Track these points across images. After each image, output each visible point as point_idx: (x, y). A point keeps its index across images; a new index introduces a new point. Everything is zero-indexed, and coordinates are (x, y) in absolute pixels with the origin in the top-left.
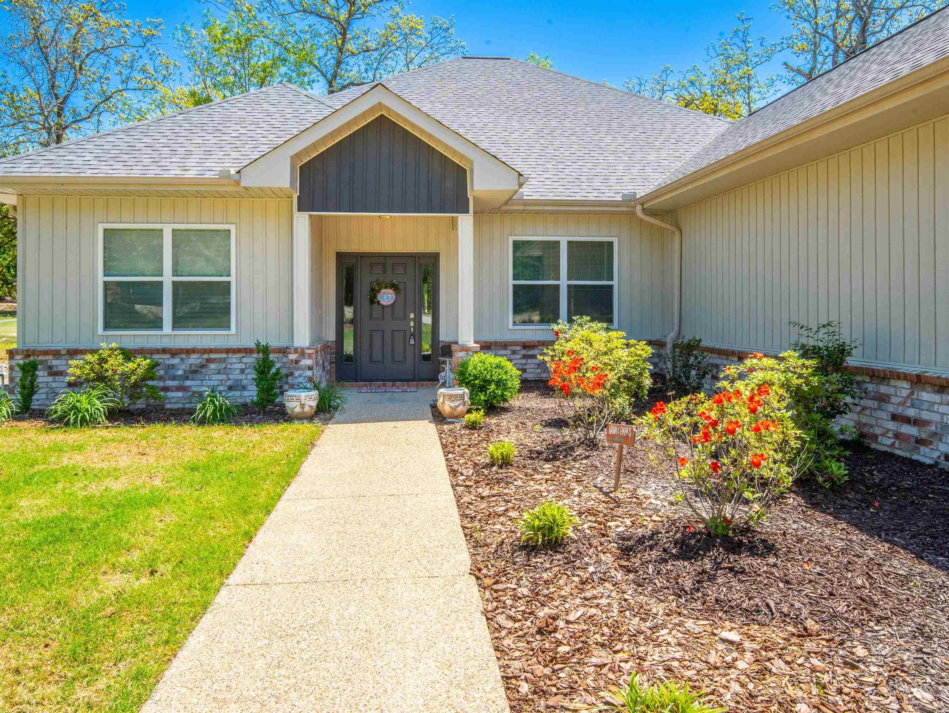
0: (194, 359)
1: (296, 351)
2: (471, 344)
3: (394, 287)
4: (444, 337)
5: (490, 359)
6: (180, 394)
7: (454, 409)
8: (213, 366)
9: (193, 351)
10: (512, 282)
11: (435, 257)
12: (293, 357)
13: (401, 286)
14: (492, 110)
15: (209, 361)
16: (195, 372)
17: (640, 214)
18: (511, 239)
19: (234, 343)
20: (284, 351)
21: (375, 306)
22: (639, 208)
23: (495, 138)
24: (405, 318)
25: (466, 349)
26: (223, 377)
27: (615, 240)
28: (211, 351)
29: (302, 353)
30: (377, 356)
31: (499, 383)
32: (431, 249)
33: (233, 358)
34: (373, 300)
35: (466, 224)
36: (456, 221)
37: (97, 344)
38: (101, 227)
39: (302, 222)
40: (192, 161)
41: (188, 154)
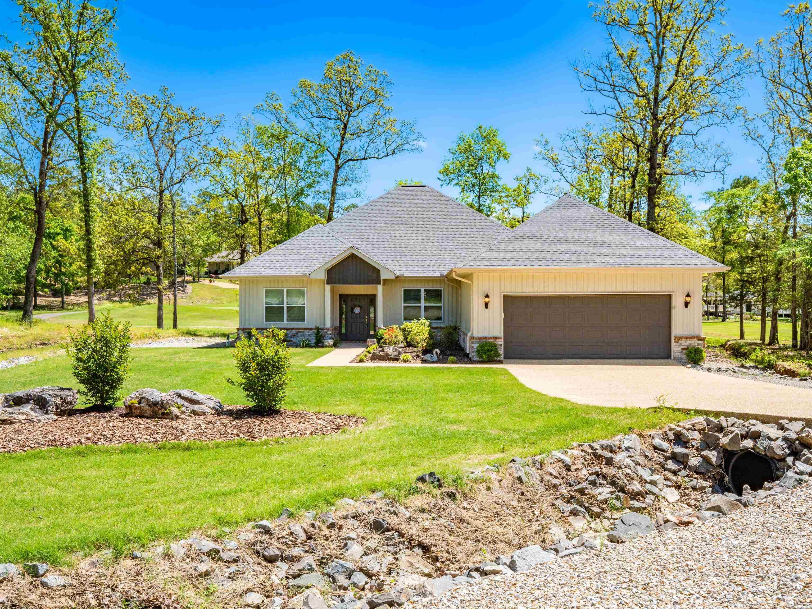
0: (294, 331)
1: (326, 329)
2: (382, 327)
3: (359, 306)
8: (300, 334)
9: (294, 329)
10: (403, 305)
11: (375, 296)
12: (325, 331)
13: (362, 306)
15: (298, 332)
16: (294, 336)
17: (445, 280)
18: (403, 289)
19: (306, 326)
20: (323, 329)
21: (353, 314)
24: (364, 318)
25: (380, 329)
27: (442, 289)
28: (299, 329)
29: (328, 329)
30: (353, 333)
32: (373, 292)
33: (306, 331)
34: (352, 311)
35: (380, 288)
36: (376, 287)
37: (264, 327)
38: (264, 289)
39: (328, 287)
40: (293, 267)
41: (291, 265)
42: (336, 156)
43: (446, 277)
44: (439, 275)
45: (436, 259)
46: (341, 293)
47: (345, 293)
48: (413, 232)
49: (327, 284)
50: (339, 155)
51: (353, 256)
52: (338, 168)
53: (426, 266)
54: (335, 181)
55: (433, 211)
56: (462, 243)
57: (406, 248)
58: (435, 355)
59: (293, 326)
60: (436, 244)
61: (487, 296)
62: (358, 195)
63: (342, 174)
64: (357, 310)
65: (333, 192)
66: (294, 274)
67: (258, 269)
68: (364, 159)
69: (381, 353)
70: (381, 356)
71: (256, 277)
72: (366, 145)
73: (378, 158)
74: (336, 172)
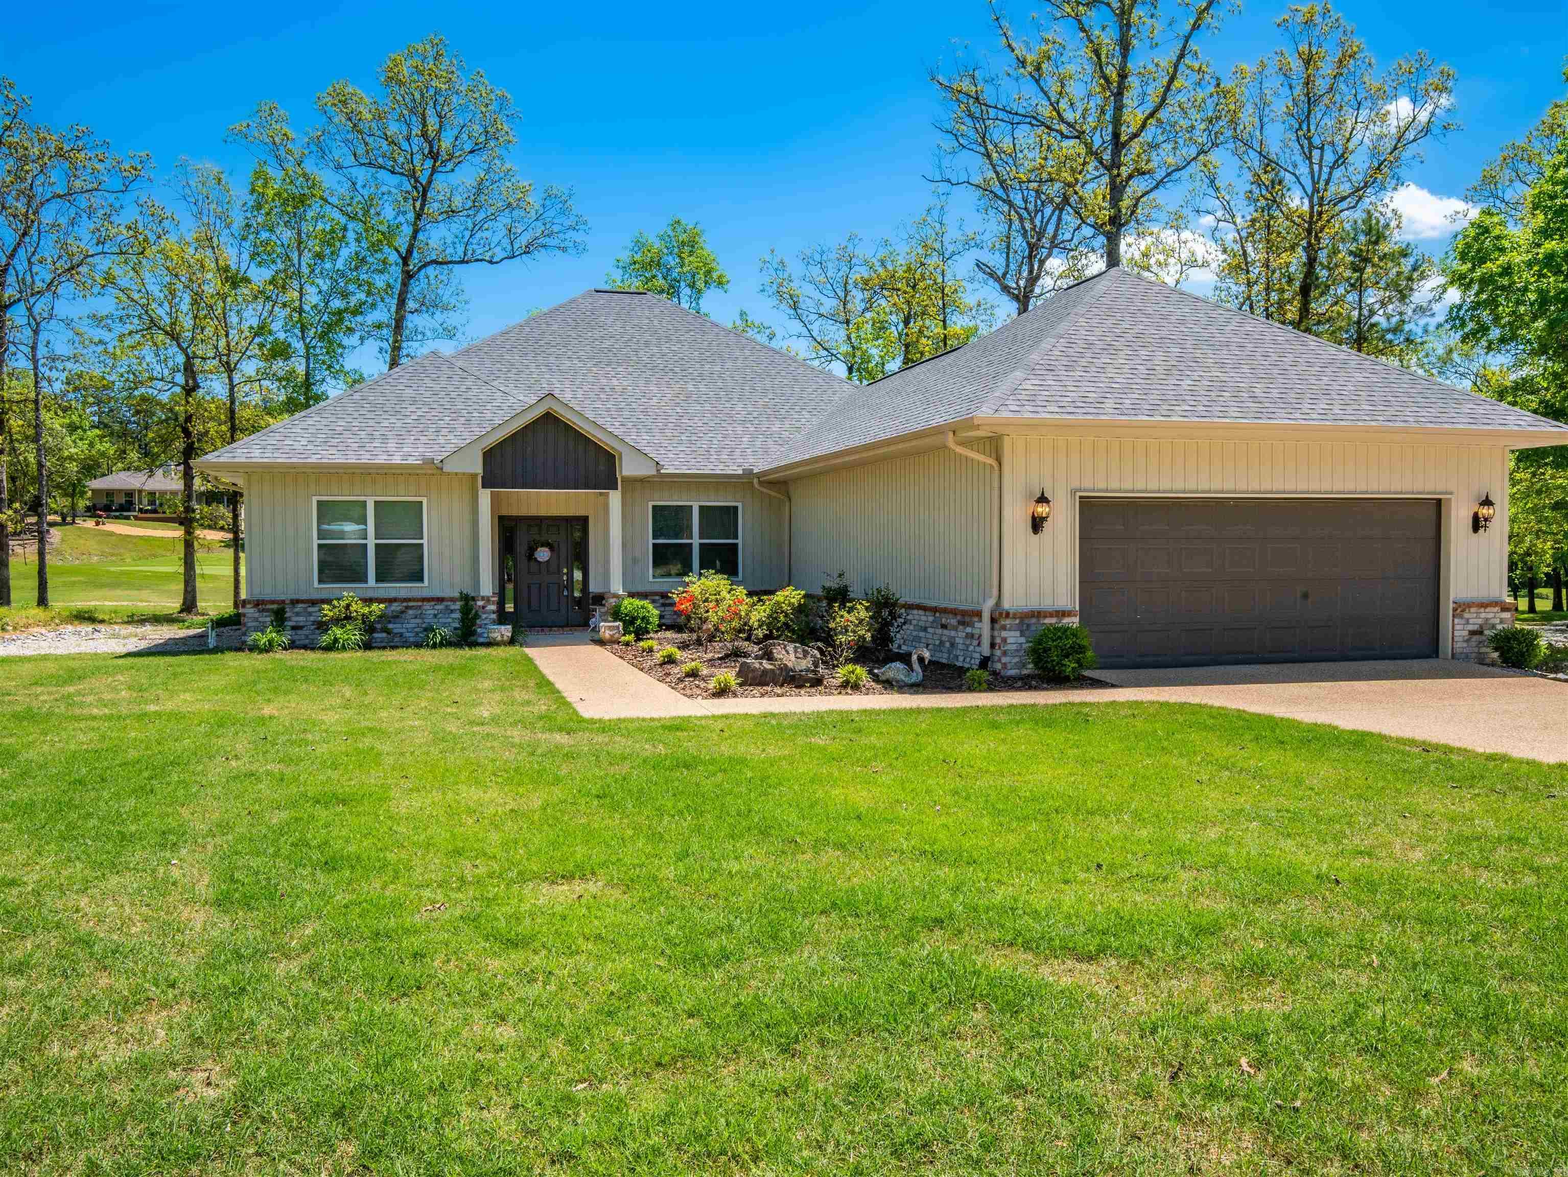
0: (396, 607)
1: (483, 598)
2: (621, 592)
3: (549, 546)
4: (594, 588)
5: (637, 602)
6: (384, 635)
7: (612, 636)
8: (411, 612)
9: (395, 600)
10: (651, 541)
11: (584, 520)
12: (480, 603)
13: (555, 545)
14: (630, 369)
15: (407, 607)
16: (397, 617)
17: (756, 486)
18: (651, 504)
19: (426, 594)
20: (473, 599)
21: (532, 563)
22: (755, 481)
23: (634, 405)
24: (559, 571)
25: (616, 596)
26: (418, 621)
27: (740, 505)
28: (409, 600)
29: (487, 600)
30: (534, 606)
31: (643, 618)
32: (581, 513)
33: (427, 606)
34: (531, 556)
35: (615, 498)
36: (607, 495)
37: (315, 596)
38: (315, 499)
39: (485, 497)
40: (392, 446)
41: (384, 438)
42: (403, 250)
43: (759, 475)
44: (740, 472)
45: (719, 437)
46: (504, 512)
47: (514, 512)
48: (647, 382)
49: (483, 487)
50: (410, 251)
51: (548, 418)
52: (408, 276)
53: (701, 451)
54: (402, 303)
55: (680, 342)
57: (645, 412)
58: (916, 666)
59: (393, 594)
60: (708, 406)
61: (1043, 499)
62: (450, 333)
63: (416, 288)
64: (543, 554)
65: (398, 326)
66: (397, 460)
67: (297, 446)
68: (462, 262)
69: (767, 665)
70: (765, 672)
71: (293, 466)
72: (467, 234)
73: (491, 262)
74: (405, 284)
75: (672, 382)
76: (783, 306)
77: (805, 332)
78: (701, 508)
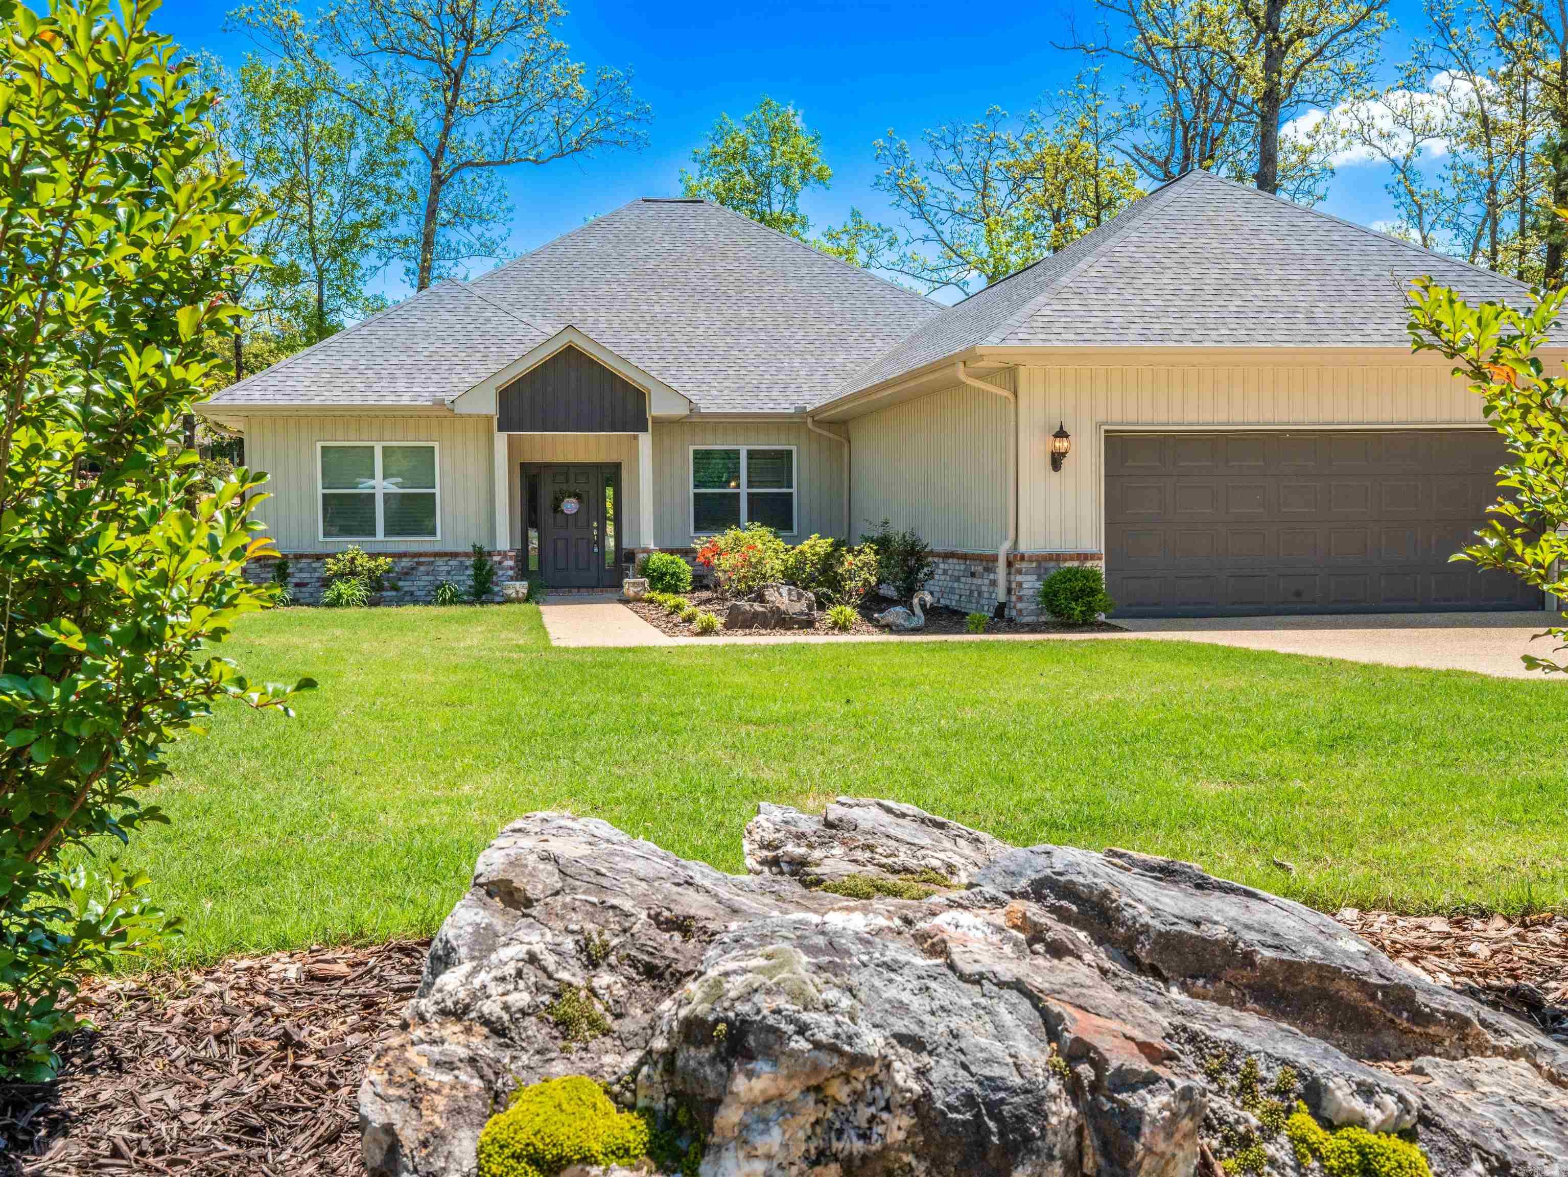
0: (405, 563)
1: (499, 553)
2: (652, 547)
3: (578, 496)
4: (626, 544)
5: (667, 557)
6: (394, 593)
7: (637, 593)
8: (422, 568)
9: (404, 555)
10: (692, 491)
11: (617, 466)
12: (496, 558)
13: (584, 496)
14: (677, 293)
15: (418, 563)
16: (407, 574)
17: (810, 425)
18: (691, 449)
19: (437, 548)
20: (490, 554)
21: (559, 515)
22: (809, 420)
23: (678, 336)
24: (589, 525)
25: (648, 551)
26: (431, 578)
27: (794, 448)
28: (420, 555)
29: (504, 554)
30: (561, 564)
31: (673, 575)
32: (613, 458)
33: (440, 562)
34: (556, 509)
35: (645, 441)
36: (636, 438)
37: (318, 550)
38: (319, 445)
39: (501, 440)
40: (401, 385)
41: (393, 377)
42: (432, 151)
43: (813, 414)
44: (792, 411)
45: (772, 371)
46: (527, 459)
47: (538, 458)
48: (695, 308)
49: (500, 430)
50: (440, 150)
51: (571, 353)
52: (440, 181)
53: (749, 387)
54: (432, 213)
55: (737, 259)
56: (829, 334)
57: (688, 343)
58: (918, 610)
59: (402, 548)
60: (762, 335)
61: (1061, 434)
62: (488, 249)
63: (449, 196)
64: (570, 506)
65: (428, 243)
66: (405, 400)
67: (300, 386)
68: (503, 162)
69: (758, 607)
70: (756, 614)
71: (298, 409)
72: (508, 128)
73: (535, 162)
74: (435, 192)
75: (724, 307)
76: (906, 203)
77: (932, 234)
78: (750, 453)
